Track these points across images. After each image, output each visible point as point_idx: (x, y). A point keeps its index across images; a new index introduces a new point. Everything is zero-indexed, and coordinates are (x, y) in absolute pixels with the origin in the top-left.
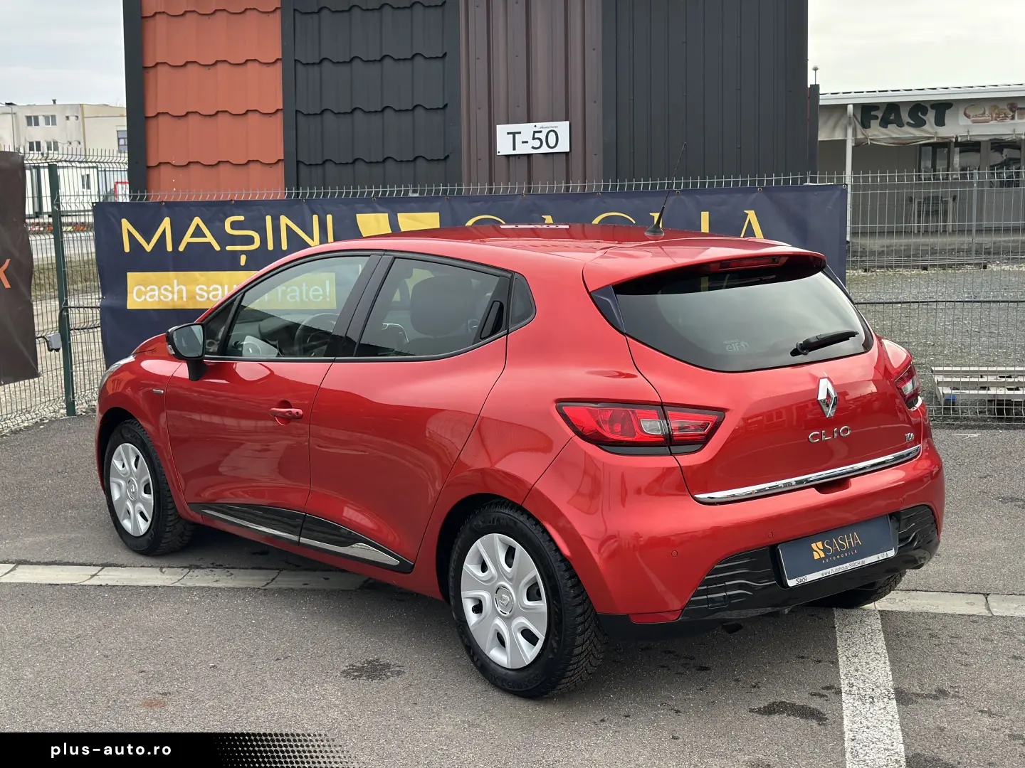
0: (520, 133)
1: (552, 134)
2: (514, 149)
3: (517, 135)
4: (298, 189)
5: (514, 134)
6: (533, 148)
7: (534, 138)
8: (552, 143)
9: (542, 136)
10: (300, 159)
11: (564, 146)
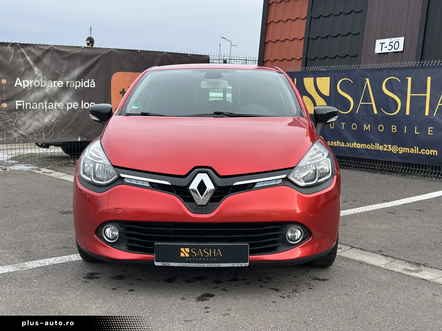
0: (384, 43)
1: (397, 43)
2: (381, 50)
3: (383, 44)
4: (305, 67)
5: (382, 44)
6: (389, 50)
7: (390, 45)
8: (396, 48)
9: (393, 44)
10: (307, 57)
11: (401, 49)
